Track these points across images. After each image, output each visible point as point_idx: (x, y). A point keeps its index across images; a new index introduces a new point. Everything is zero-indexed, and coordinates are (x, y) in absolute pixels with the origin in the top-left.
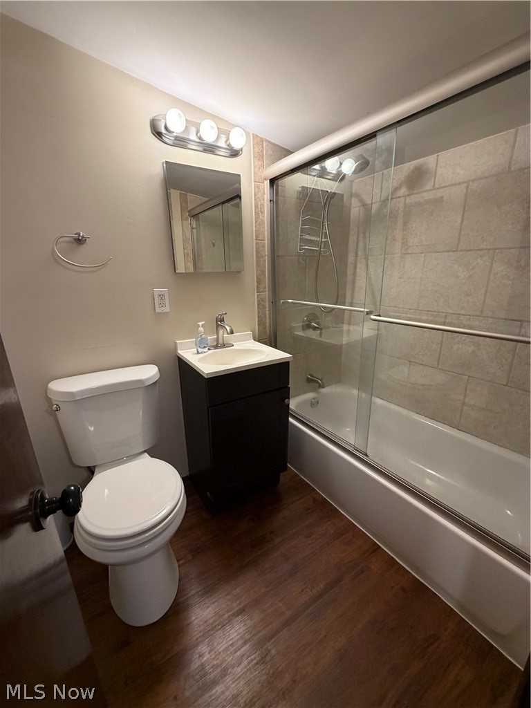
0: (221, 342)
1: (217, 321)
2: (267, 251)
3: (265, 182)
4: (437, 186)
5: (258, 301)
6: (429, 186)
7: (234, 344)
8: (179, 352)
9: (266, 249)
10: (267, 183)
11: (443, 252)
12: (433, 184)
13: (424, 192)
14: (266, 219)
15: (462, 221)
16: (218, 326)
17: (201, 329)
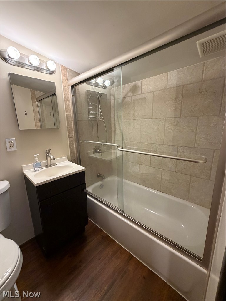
0: (49, 163)
1: (46, 153)
2: (72, 118)
3: (69, 87)
4: (142, 93)
5: (69, 142)
6: (140, 93)
7: (57, 164)
8: (24, 171)
9: (72, 117)
10: (70, 88)
11: (147, 119)
12: (141, 92)
13: (138, 95)
14: (71, 104)
15: (153, 107)
16: (47, 156)
17: (37, 158)
